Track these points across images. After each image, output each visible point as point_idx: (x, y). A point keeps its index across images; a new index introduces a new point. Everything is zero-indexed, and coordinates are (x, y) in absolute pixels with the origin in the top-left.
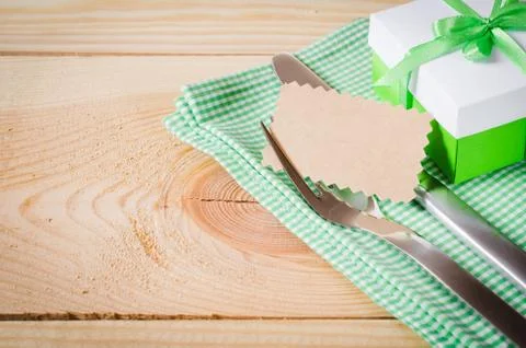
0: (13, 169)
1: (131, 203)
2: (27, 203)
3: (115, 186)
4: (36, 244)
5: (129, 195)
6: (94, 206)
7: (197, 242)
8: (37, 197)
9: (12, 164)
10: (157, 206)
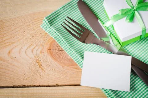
0: (4, 41)
1: (35, 51)
2: (9, 52)
3: (30, 46)
4: (13, 65)
5: (34, 49)
6: (26, 52)
7: (51, 63)
8: (12, 50)
9: (4, 39)
10: (41, 52)
